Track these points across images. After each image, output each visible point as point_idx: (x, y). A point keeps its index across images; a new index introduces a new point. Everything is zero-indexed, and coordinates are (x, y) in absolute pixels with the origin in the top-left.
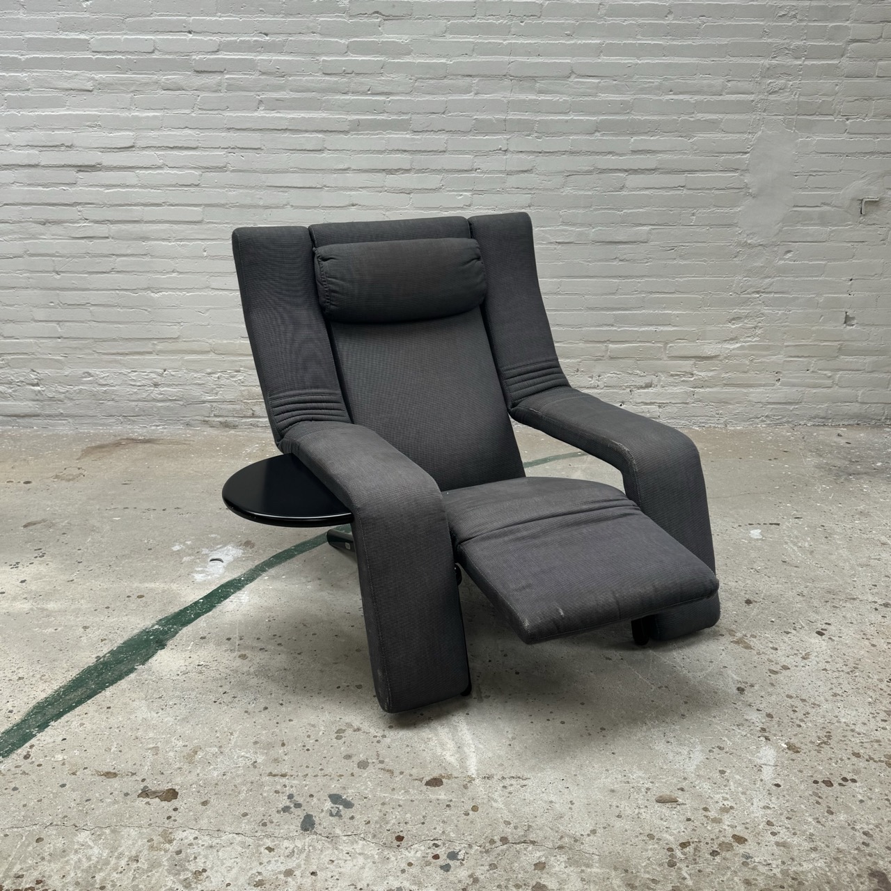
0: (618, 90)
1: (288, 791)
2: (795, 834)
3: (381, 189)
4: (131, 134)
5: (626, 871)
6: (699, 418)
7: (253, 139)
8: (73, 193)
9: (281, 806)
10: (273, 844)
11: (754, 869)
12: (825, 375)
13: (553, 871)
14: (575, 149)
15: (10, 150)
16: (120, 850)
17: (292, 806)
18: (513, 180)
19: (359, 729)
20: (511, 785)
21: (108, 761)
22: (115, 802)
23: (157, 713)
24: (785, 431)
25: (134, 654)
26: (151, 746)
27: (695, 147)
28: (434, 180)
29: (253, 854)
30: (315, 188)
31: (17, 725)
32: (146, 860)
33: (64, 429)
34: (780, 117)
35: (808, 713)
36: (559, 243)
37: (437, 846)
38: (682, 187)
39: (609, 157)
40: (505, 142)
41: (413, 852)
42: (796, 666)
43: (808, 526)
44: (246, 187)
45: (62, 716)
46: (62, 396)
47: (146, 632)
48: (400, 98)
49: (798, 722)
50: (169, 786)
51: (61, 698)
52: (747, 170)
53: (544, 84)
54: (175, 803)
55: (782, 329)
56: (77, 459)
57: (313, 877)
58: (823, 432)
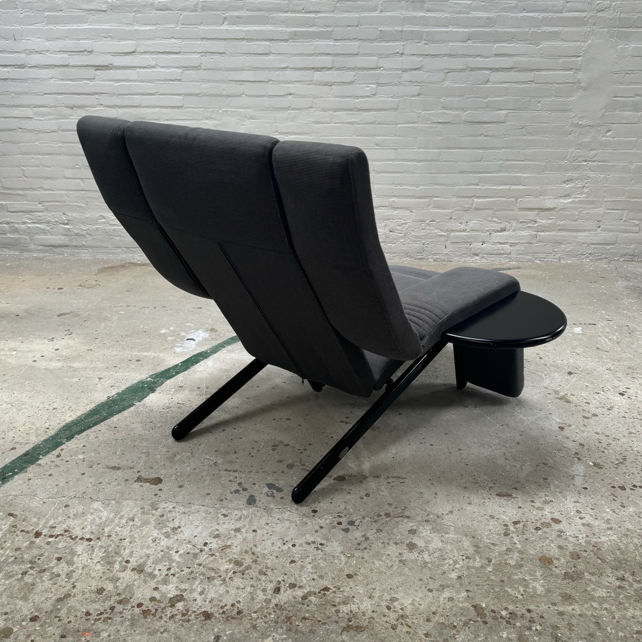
0: (485, 9)
1: (238, 480)
2: (596, 519)
3: (310, 82)
4: (134, 42)
5: (474, 537)
6: (540, 254)
7: (219, 46)
8: (92, 86)
9: (233, 490)
10: (227, 512)
11: (566, 539)
12: (634, 223)
13: (422, 535)
14: (453, 53)
15: (48, 54)
16: (122, 513)
17: (241, 489)
18: (407, 76)
19: (288, 445)
20: (394, 482)
21: (114, 459)
22: (119, 484)
23: (149, 431)
24: (603, 265)
25: (133, 395)
26: (145, 451)
27: (541, 52)
28: (349, 76)
29: (213, 518)
30: (263, 82)
31: (52, 437)
32: (139, 520)
33: (86, 255)
34: (605, 30)
35: (610, 444)
36: (440, 123)
37: (340, 517)
38: (531, 81)
39: (478, 58)
40: (402, 47)
41: (323, 520)
42: (603, 414)
43: (617, 326)
44: (214, 81)
45: (83, 432)
46: (84, 233)
47: (142, 382)
48: (325, 15)
49: (602, 449)
50: (156, 476)
51: (83, 421)
52: (579, 70)
53: (431, 4)
54: (160, 486)
55: (603, 188)
56: (95, 275)
57: (254, 533)
58: (631, 266)
